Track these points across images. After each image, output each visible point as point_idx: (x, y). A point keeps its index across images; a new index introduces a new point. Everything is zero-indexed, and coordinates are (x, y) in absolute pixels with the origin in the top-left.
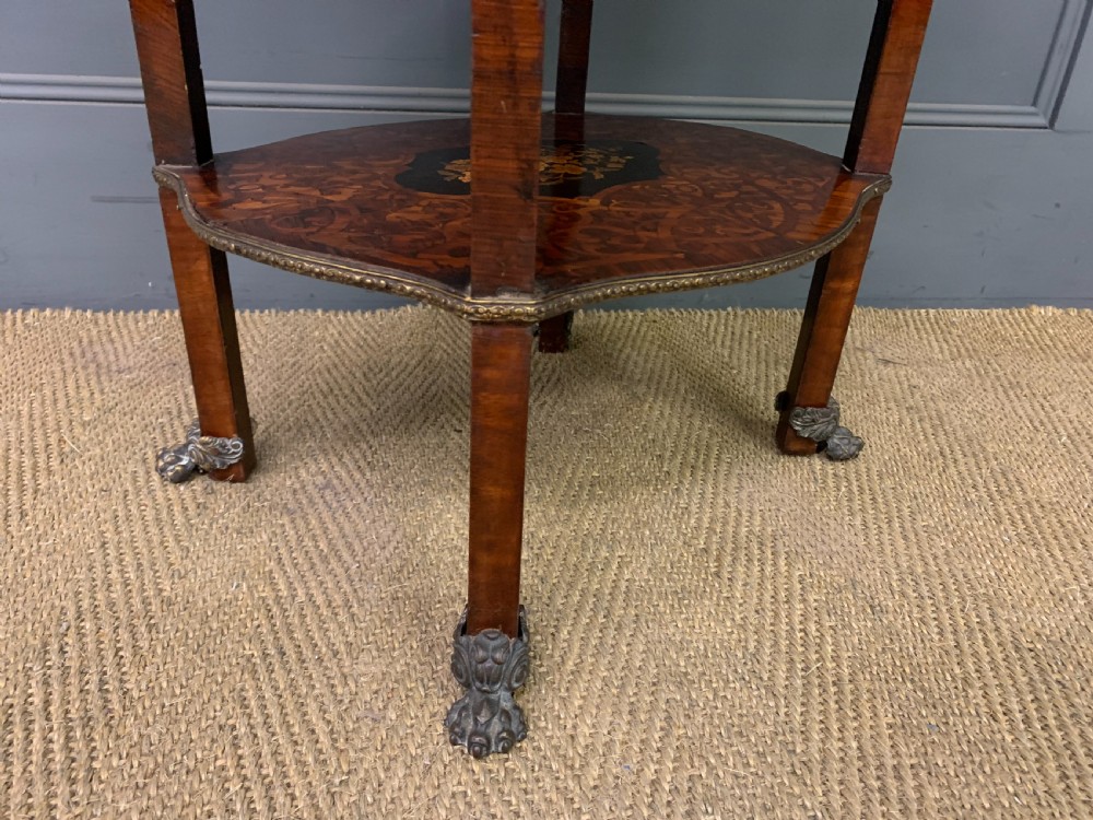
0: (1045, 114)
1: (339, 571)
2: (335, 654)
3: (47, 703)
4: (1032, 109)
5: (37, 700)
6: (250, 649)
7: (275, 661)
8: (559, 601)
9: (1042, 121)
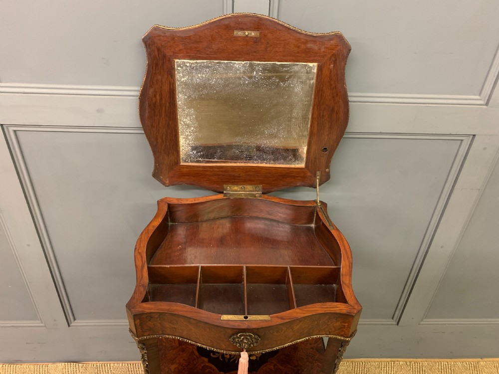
0: (396, 322)
4: (392, 320)
9: (394, 323)
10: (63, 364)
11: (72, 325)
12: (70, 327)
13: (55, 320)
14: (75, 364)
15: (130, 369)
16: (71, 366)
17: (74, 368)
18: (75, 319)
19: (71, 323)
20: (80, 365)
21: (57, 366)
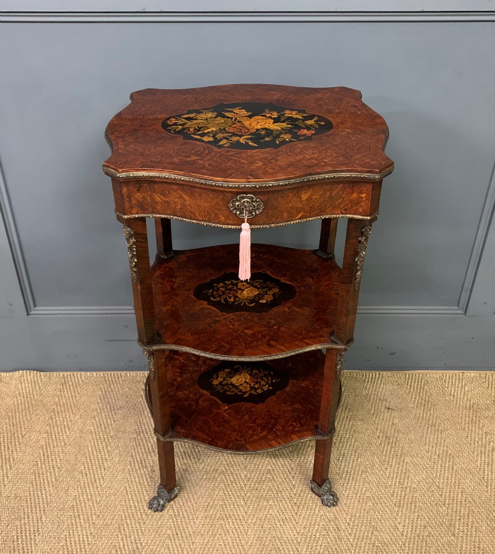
0: (462, 310)
1: (190, 506)
2: (190, 535)
3: (124, 545)
4: (457, 308)
5: (121, 544)
6: (169, 532)
7: (175, 536)
8: (250, 521)
9: (461, 312)
10: (21, 371)
11: (32, 312)
12: (29, 316)
13: (11, 305)
14: (35, 372)
15: (107, 379)
16: (30, 375)
17: (35, 376)
18: (35, 306)
19: (31, 311)
20: (42, 373)
21: (13, 375)
